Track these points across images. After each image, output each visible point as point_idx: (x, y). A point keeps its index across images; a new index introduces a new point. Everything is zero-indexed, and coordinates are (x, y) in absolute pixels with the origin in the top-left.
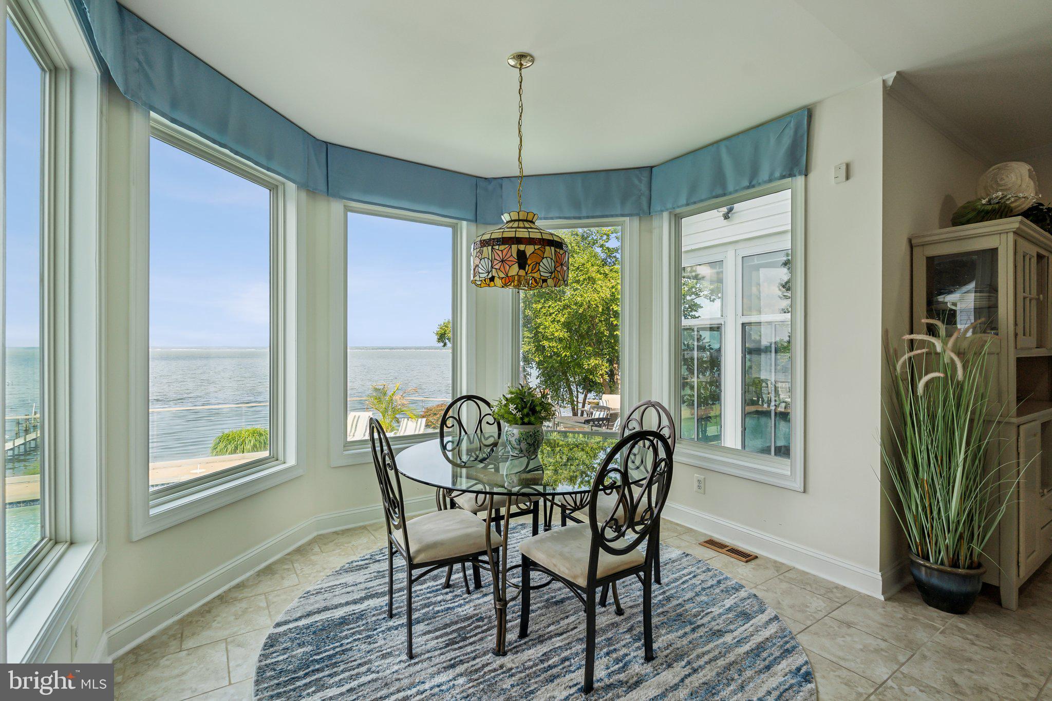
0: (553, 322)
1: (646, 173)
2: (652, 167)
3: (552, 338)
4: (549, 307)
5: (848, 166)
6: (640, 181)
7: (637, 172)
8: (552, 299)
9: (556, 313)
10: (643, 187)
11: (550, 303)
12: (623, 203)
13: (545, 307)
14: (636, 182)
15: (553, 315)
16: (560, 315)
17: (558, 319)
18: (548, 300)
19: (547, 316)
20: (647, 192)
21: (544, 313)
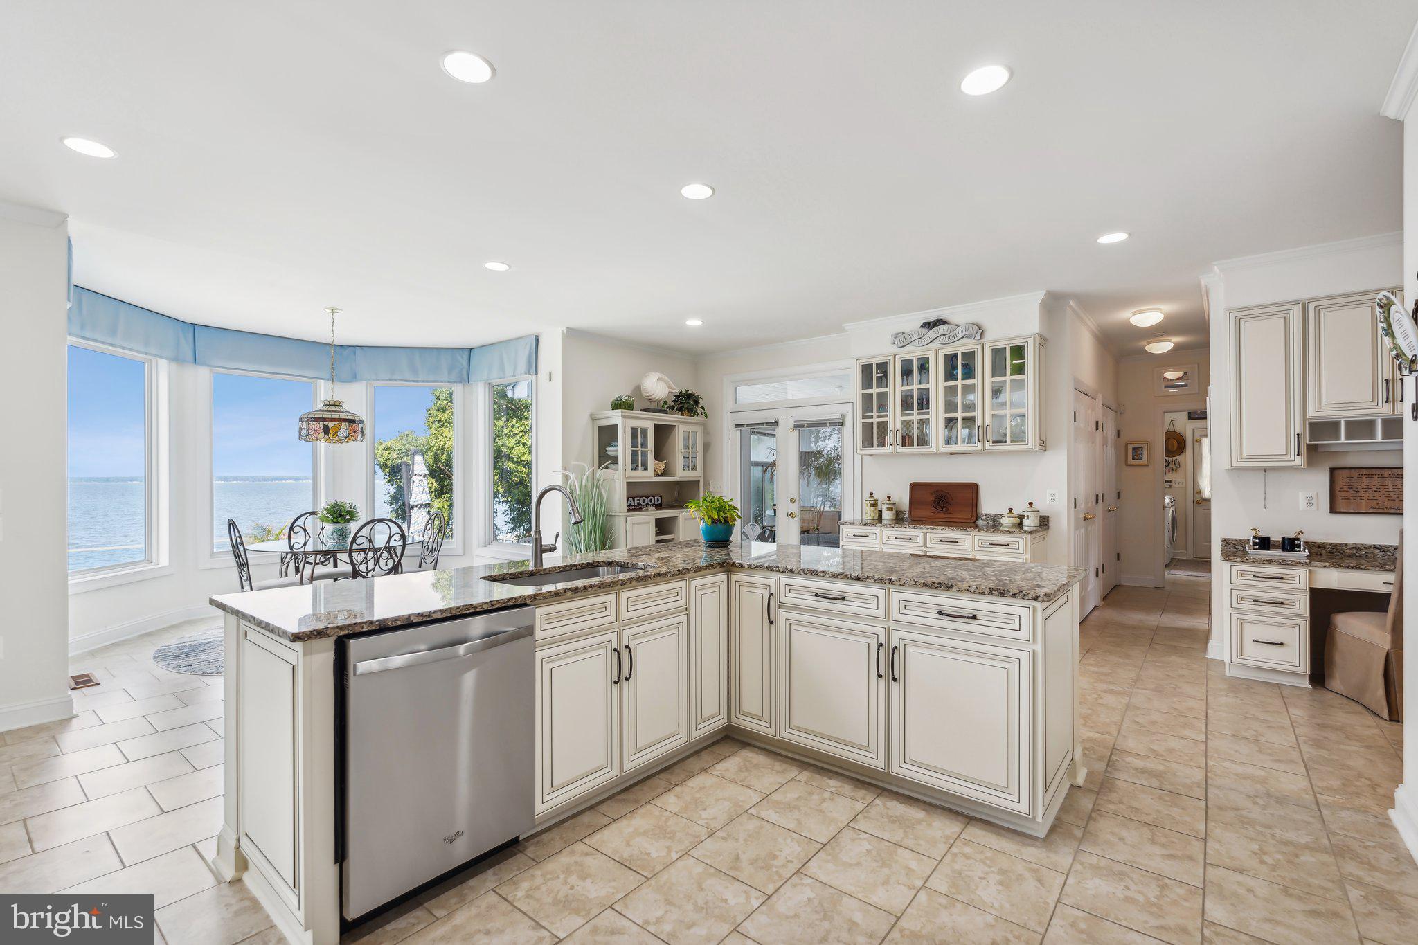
0: (517, 444)
1: (466, 353)
2: (471, 349)
3: (518, 462)
4: (513, 426)
5: (550, 374)
6: (462, 357)
7: (460, 351)
8: (517, 417)
9: (521, 434)
10: (465, 363)
11: (514, 422)
12: (450, 372)
13: (507, 426)
14: (459, 357)
15: (518, 437)
16: (526, 437)
17: (522, 441)
18: (511, 417)
19: (509, 437)
20: (467, 367)
21: (506, 434)
